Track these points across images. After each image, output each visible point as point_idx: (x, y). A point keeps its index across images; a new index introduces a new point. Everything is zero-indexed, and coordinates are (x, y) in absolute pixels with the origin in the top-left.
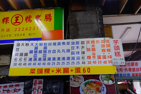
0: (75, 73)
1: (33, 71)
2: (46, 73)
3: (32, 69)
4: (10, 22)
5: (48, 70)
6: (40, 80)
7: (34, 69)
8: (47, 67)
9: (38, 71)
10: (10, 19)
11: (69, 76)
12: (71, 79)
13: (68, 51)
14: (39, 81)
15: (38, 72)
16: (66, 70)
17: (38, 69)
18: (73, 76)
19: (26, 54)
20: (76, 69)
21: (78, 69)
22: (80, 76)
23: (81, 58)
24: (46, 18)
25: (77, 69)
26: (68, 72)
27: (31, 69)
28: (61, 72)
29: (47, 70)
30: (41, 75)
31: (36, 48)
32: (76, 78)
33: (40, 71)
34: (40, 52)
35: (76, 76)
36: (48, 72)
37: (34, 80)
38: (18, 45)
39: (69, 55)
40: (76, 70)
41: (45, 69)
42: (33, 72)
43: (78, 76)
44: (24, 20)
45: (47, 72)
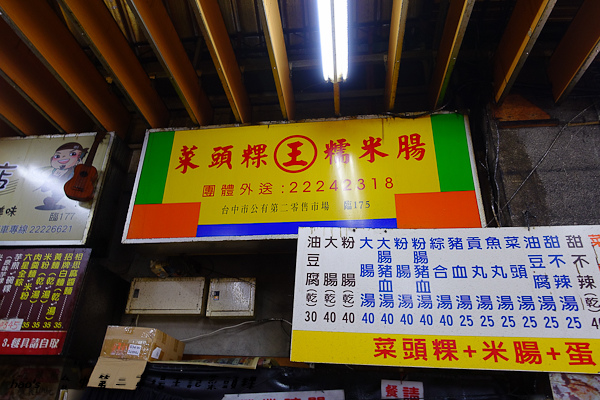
0: (571, 364)
1: (384, 346)
2: (443, 359)
3: (380, 339)
4: (270, 159)
5: (448, 344)
6: (410, 385)
7: (389, 339)
8: (439, 332)
9: (405, 349)
10: (269, 151)
11: (545, 376)
12: (556, 388)
13: (520, 271)
14: (405, 389)
15: (406, 354)
16: (527, 350)
17: (406, 341)
18: (564, 375)
19: (349, 280)
20: (570, 348)
21: (578, 348)
22: (593, 380)
23: (585, 303)
24: (403, 147)
25: (574, 347)
26: (537, 360)
27: (375, 339)
28: (507, 359)
29: (446, 347)
30: (420, 363)
31: (384, 256)
32: (576, 386)
33: (417, 347)
34: (403, 271)
35: (575, 377)
36: (450, 355)
37: (384, 384)
38: (315, 242)
39: (525, 287)
40: (572, 352)
41: (435, 343)
42: (385, 353)
43: (585, 380)
44: (321, 154)
45: (444, 354)
